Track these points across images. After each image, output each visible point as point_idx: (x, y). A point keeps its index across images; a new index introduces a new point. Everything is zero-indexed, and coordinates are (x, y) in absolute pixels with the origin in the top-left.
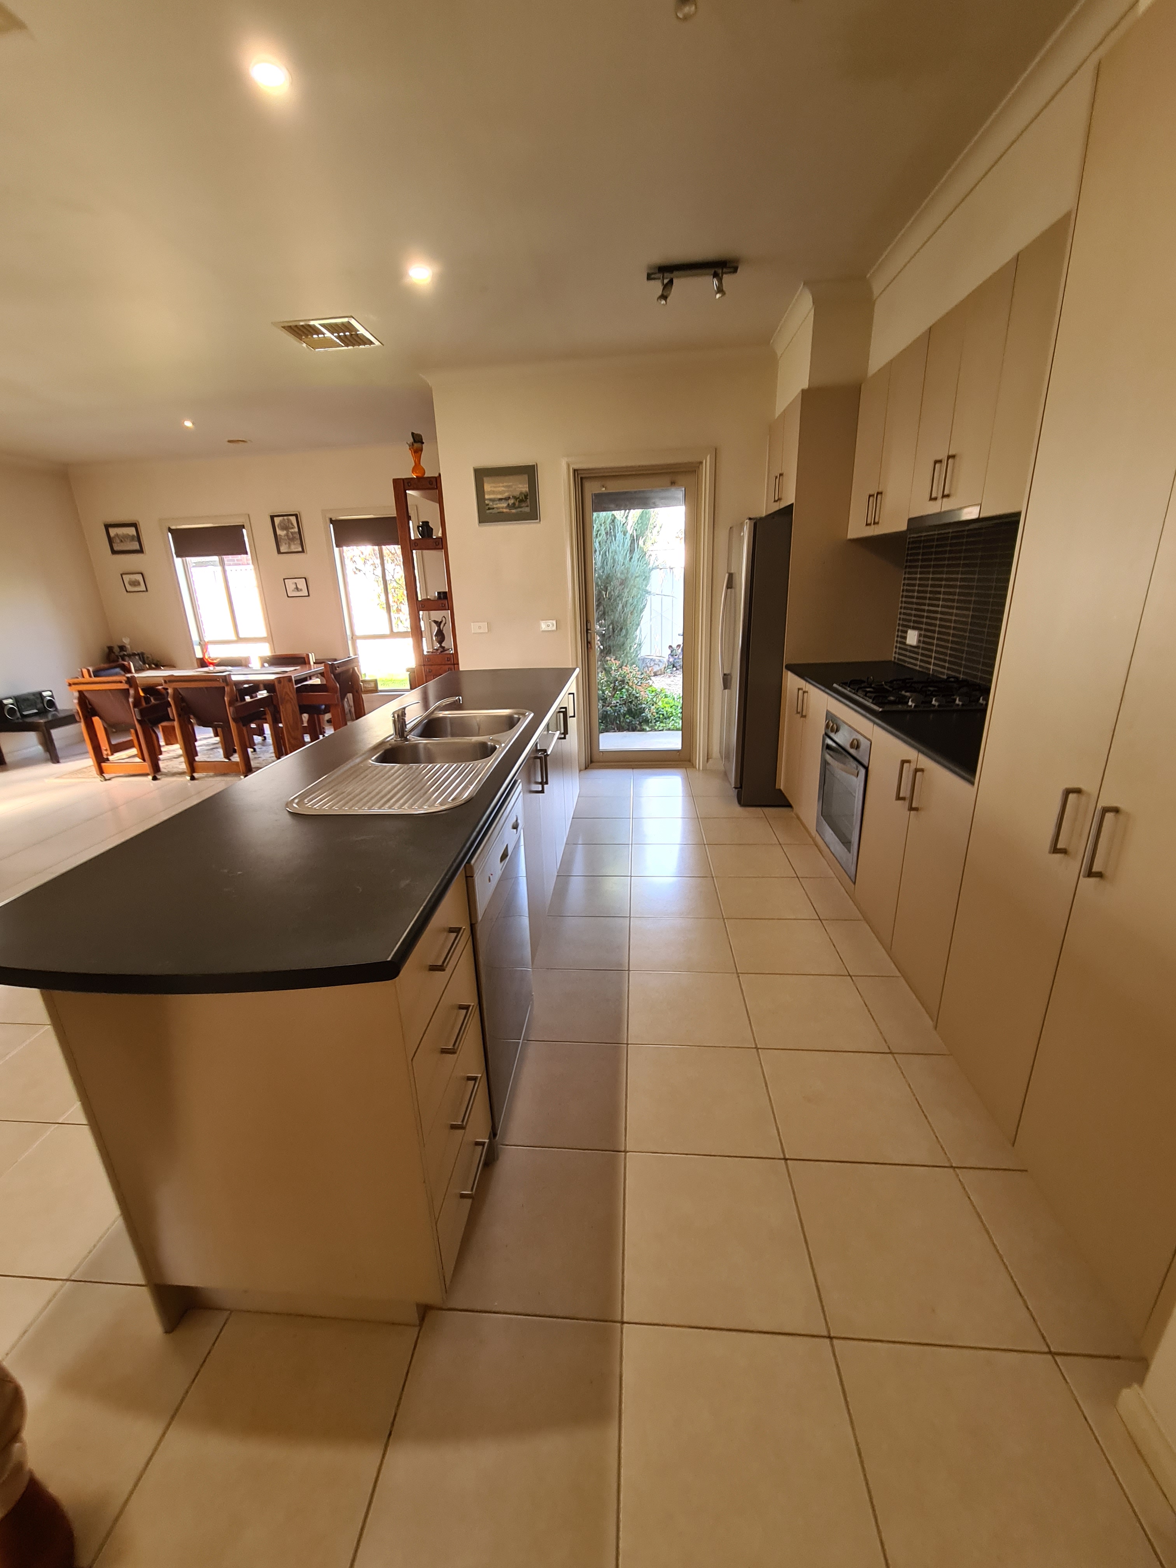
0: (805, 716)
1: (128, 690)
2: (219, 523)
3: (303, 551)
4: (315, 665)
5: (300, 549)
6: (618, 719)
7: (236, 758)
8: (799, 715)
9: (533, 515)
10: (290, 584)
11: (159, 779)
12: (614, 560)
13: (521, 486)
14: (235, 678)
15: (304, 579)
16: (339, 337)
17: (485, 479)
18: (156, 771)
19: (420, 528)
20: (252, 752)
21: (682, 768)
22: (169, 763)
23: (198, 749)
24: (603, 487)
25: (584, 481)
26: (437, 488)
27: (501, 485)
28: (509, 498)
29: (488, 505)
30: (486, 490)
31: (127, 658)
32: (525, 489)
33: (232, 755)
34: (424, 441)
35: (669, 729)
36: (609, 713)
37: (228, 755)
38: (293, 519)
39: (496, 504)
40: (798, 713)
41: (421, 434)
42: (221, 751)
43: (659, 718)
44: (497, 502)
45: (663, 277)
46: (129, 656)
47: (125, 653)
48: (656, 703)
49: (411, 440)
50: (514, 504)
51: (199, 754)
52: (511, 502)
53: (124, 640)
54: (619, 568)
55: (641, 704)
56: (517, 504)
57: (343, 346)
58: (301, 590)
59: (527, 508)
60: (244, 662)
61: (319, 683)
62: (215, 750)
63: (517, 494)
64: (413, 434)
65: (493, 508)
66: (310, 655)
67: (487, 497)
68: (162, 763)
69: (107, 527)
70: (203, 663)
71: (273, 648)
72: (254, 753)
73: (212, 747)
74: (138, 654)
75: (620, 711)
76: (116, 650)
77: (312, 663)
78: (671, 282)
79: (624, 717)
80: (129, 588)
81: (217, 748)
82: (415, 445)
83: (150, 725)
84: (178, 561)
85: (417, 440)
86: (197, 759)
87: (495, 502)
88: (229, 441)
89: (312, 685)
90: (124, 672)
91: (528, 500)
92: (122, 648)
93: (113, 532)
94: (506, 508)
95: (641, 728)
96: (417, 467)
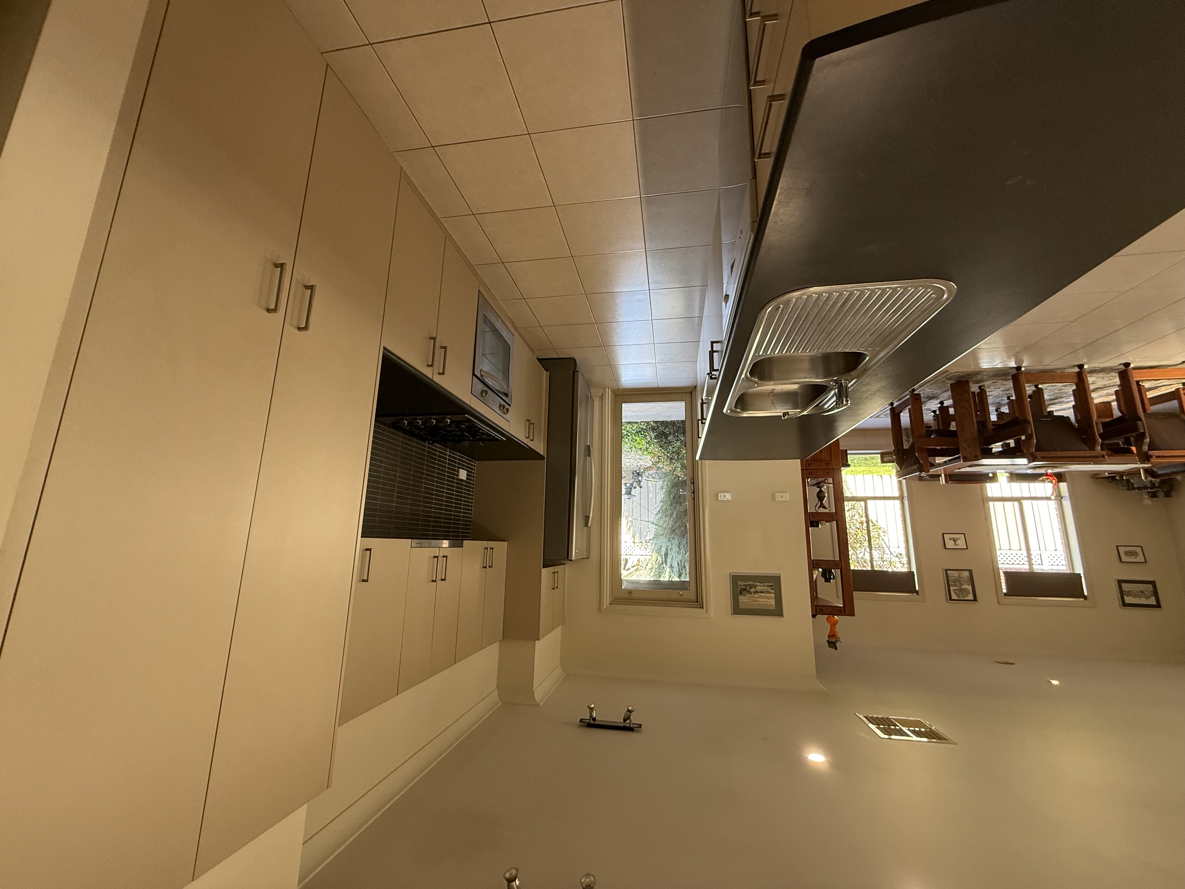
0: (527, 420)
1: (1149, 449)
2: (1031, 599)
3: (946, 570)
4: (940, 474)
5: (949, 572)
6: (675, 430)
7: (1029, 389)
8: (531, 422)
9: (735, 579)
10: (961, 544)
11: (1121, 364)
12: (679, 548)
13: (744, 600)
14: (1024, 461)
15: (947, 547)
16: (895, 725)
17: (774, 608)
18: (1124, 373)
19: (832, 577)
20: (1012, 396)
21: (621, 389)
22: (1106, 382)
23: (1072, 398)
24: (681, 595)
25: (696, 600)
26: (816, 606)
27: (761, 603)
28: (754, 593)
29: (772, 589)
30: (774, 600)
31: (1149, 485)
32: (741, 598)
33: (1034, 391)
34: (827, 642)
35: (636, 423)
36: (682, 435)
37: (1039, 393)
38: (954, 597)
39: (765, 589)
40: (533, 424)
41: (828, 648)
42: (1046, 397)
43: (644, 432)
44: (764, 590)
45: (630, 724)
46: (1145, 488)
47: (1149, 490)
48: (647, 443)
49: (837, 644)
50: (751, 588)
51: (1071, 392)
52: (752, 590)
53: (1150, 502)
54: (676, 542)
55: (657, 442)
56: (748, 588)
57: (892, 718)
58: (950, 539)
59: (741, 584)
60: (1014, 478)
61: (936, 458)
62: (1052, 397)
63: (748, 595)
64: (836, 649)
65: (767, 586)
66: (944, 483)
67: (773, 595)
68: (1117, 382)
69: (1158, 606)
70: (1060, 477)
71: (983, 491)
72: (1010, 395)
73: (1056, 401)
74: (1134, 489)
75: (673, 436)
76: (1161, 494)
77: (943, 475)
78: (625, 720)
79: (670, 432)
80: (1138, 549)
81: (1051, 400)
82: (834, 640)
83: (1126, 417)
84: (1079, 569)
85: (832, 644)
86: (1074, 387)
87: (766, 590)
88: (1014, 664)
89: (944, 456)
90: (1152, 470)
91: (739, 589)
92: (1154, 495)
93: (1152, 601)
94: (757, 586)
95: (657, 423)
96: (834, 624)
